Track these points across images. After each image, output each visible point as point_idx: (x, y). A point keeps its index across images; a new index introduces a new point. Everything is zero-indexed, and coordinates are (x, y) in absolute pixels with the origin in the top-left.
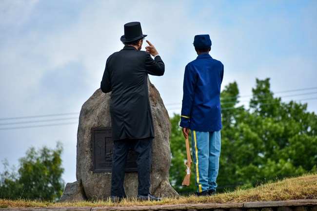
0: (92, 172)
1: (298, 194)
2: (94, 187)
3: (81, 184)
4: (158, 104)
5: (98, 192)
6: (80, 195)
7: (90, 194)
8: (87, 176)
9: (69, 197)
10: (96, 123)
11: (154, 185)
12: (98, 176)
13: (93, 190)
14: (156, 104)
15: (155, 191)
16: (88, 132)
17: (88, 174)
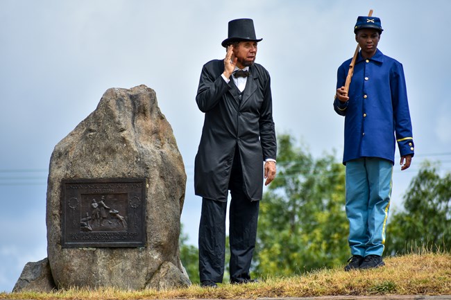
0: (60, 246)
1: (340, 286)
2: (63, 269)
3: (48, 264)
4: (166, 145)
5: (69, 277)
6: (45, 282)
7: (59, 279)
8: (54, 252)
9: (29, 284)
10: (69, 172)
11: (149, 268)
12: (70, 252)
13: (62, 274)
14: (163, 144)
15: (152, 277)
16: (57, 185)
17: (55, 250)
